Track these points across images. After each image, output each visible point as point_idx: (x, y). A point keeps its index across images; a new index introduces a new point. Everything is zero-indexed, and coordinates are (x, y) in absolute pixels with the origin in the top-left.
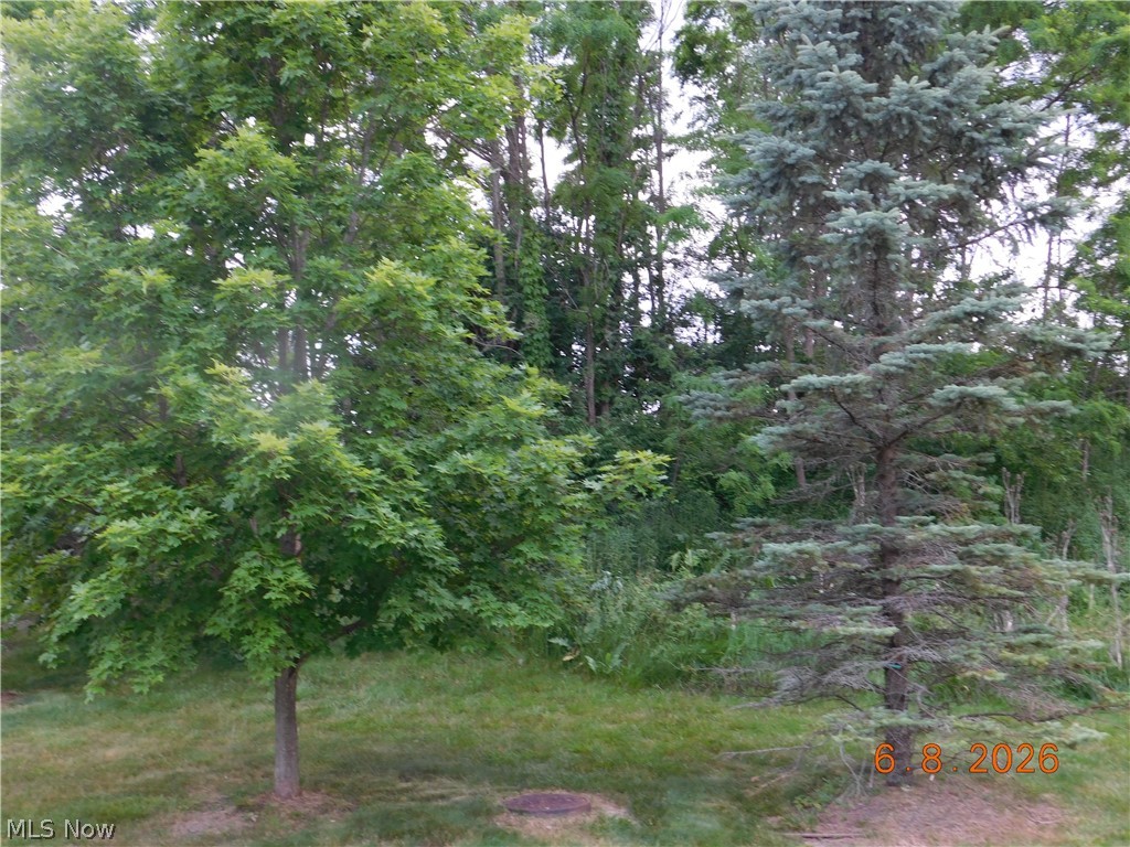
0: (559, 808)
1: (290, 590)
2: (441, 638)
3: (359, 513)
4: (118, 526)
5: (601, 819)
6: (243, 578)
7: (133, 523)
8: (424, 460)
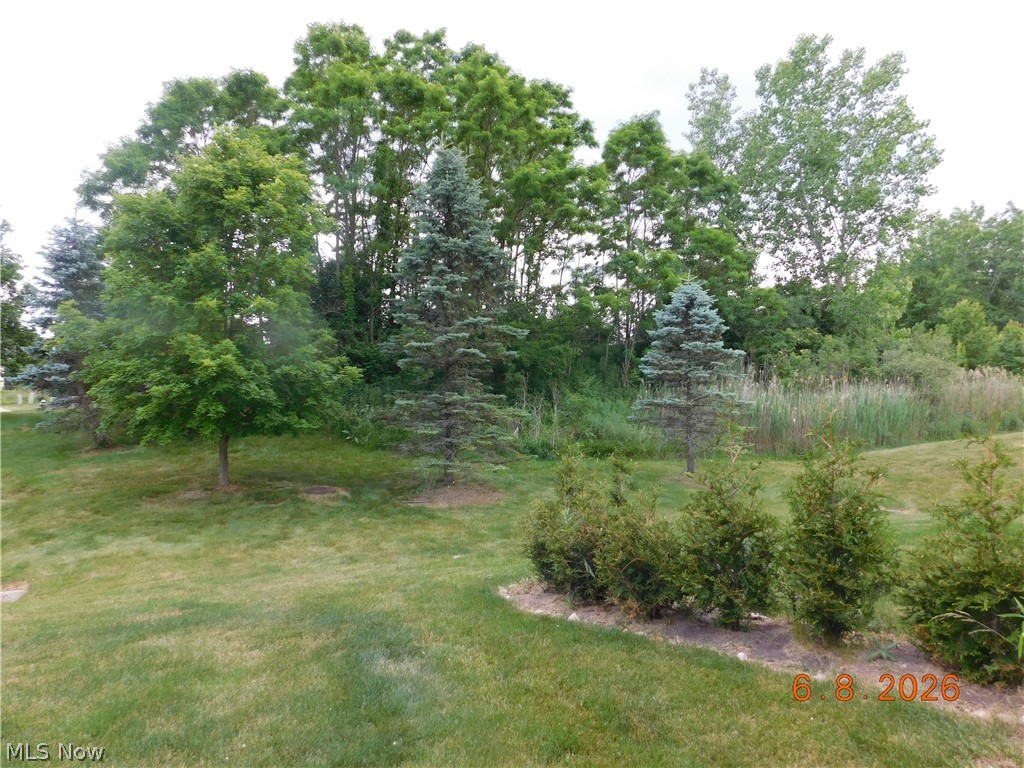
0: (323, 491)
1: (217, 413)
2: (277, 431)
3: (244, 387)
4: (155, 388)
5: (338, 496)
6: (201, 408)
7: (160, 388)
8: (270, 368)
